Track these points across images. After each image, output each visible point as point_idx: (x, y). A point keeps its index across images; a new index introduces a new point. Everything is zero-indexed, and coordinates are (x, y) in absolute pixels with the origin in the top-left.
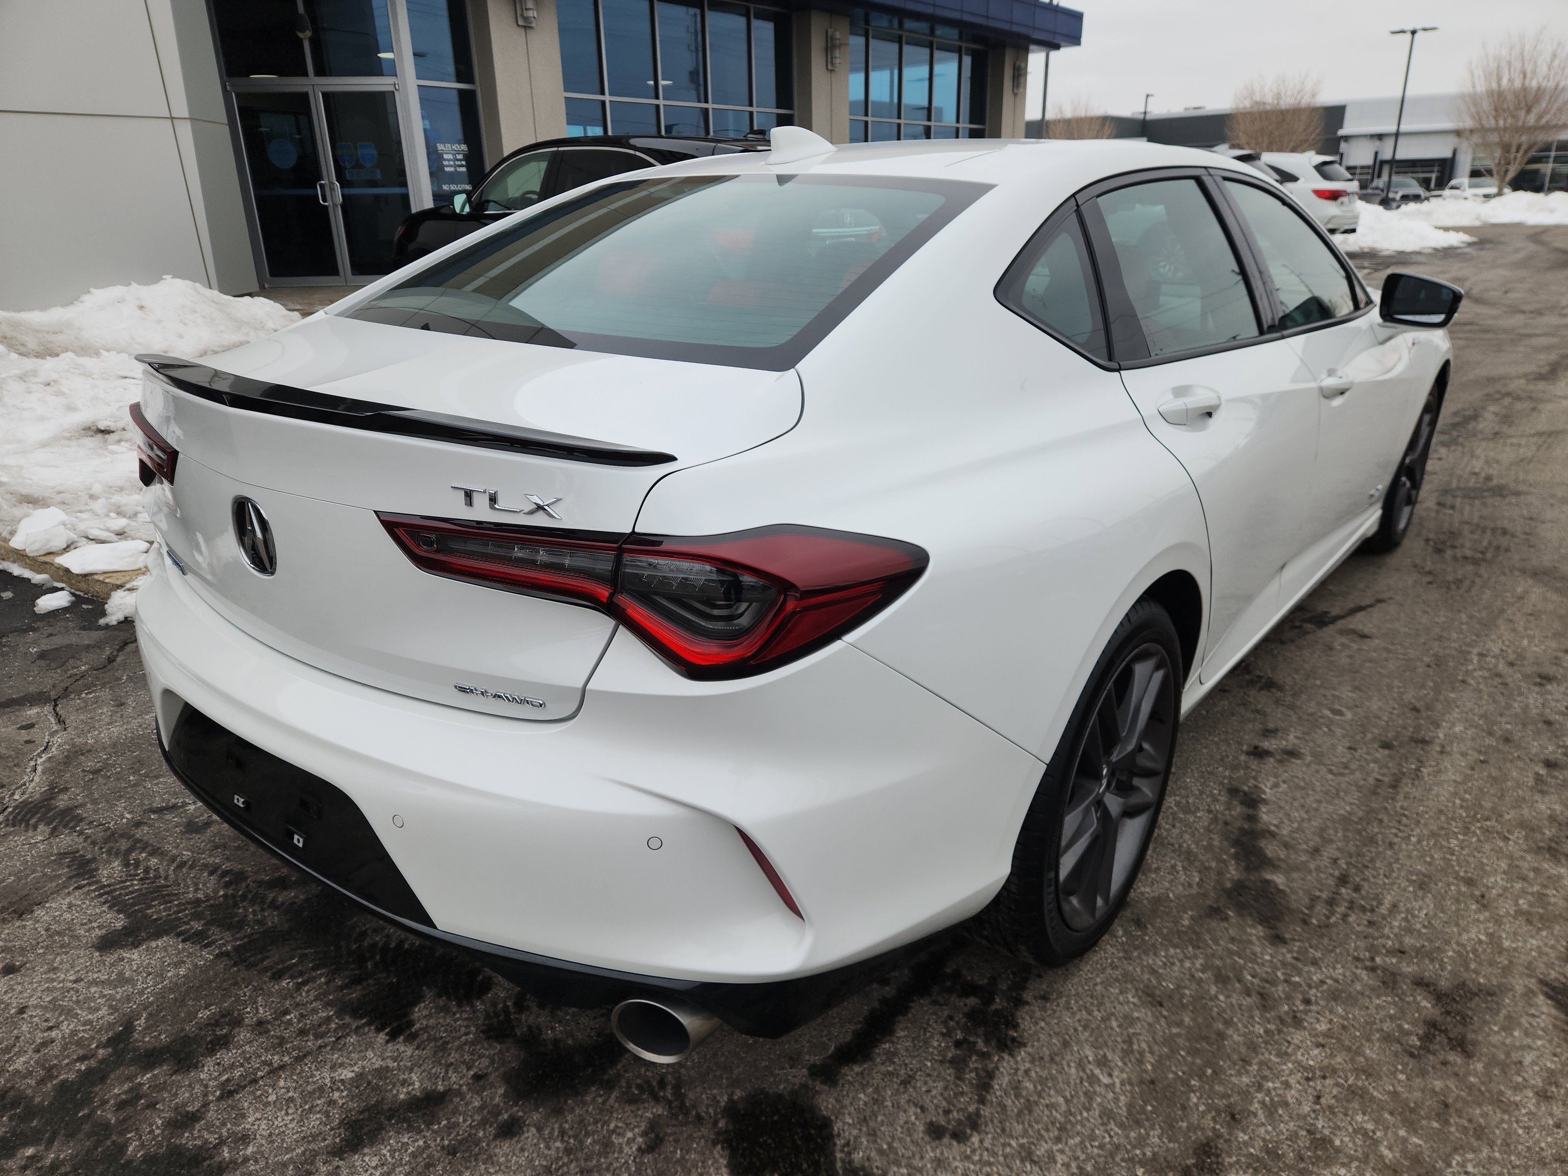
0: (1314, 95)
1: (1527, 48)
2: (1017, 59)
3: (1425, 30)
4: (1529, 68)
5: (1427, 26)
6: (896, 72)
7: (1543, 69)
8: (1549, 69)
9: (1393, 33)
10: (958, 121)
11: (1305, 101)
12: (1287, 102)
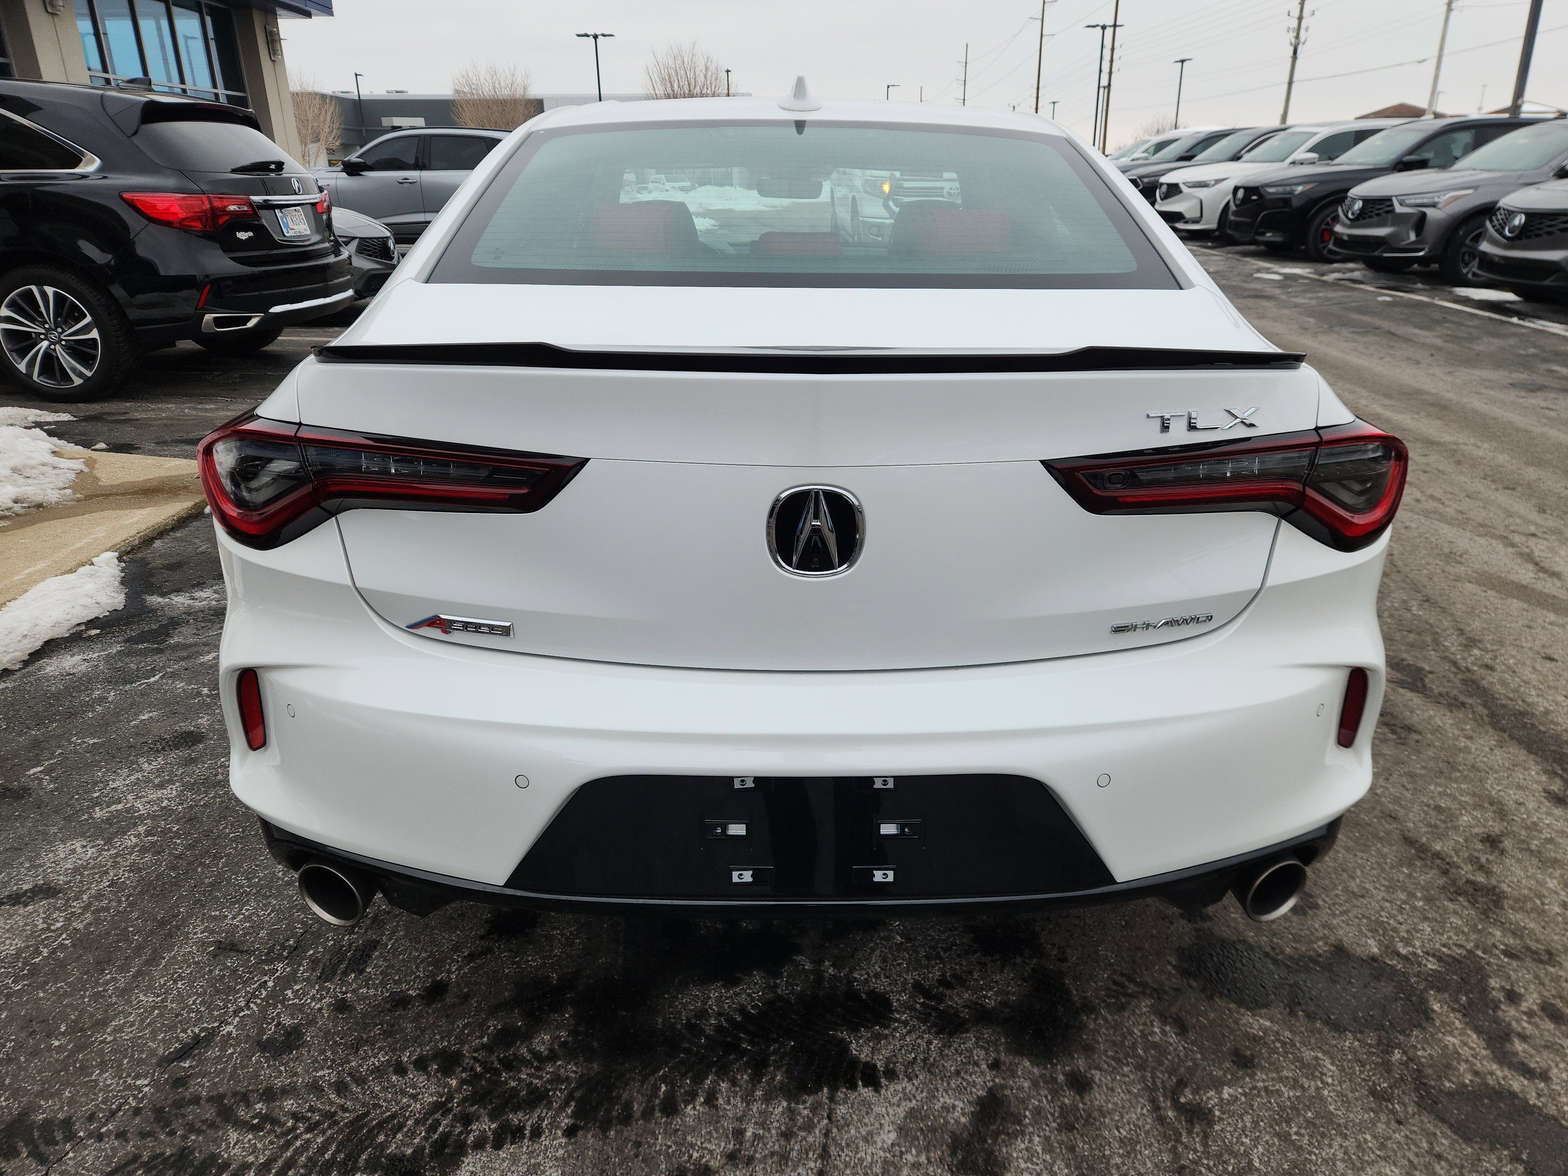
0: (525, 88)
1: (686, 59)
2: (267, 23)
3: (604, 35)
4: (691, 75)
5: (606, 33)
6: (165, 24)
7: (701, 79)
8: (706, 77)
9: (578, 36)
10: (215, 86)
11: (519, 93)
12: (505, 93)
